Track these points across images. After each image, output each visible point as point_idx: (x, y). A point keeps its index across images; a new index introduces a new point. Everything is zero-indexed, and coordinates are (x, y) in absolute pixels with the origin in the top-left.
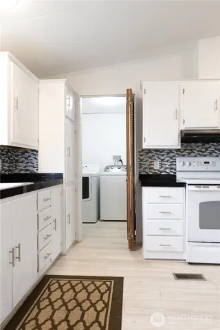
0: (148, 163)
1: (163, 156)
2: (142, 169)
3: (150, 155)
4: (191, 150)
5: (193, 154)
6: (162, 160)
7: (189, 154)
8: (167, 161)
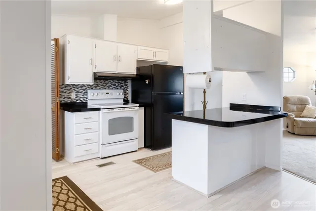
0: (67, 94)
1: (78, 88)
2: (62, 99)
3: (69, 88)
4: (97, 84)
5: (98, 88)
6: (78, 92)
7: (96, 87)
8: (81, 92)
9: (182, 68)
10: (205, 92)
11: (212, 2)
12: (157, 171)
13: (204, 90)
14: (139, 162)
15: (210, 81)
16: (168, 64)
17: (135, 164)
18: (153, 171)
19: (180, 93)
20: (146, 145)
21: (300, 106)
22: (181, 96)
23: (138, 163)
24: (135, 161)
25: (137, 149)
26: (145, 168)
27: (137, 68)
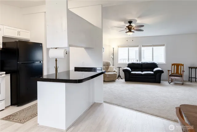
9: (41, 44)
10: (56, 60)
11: (67, 1)
12: (25, 122)
13: (56, 59)
14: (7, 118)
15: (66, 54)
16: (30, 41)
17: (3, 121)
18: (21, 123)
19: (40, 62)
20: (13, 103)
21: (107, 66)
22: (40, 64)
23: (6, 120)
24: (3, 119)
25: (4, 108)
26: (14, 123)
27: (3, 43)
